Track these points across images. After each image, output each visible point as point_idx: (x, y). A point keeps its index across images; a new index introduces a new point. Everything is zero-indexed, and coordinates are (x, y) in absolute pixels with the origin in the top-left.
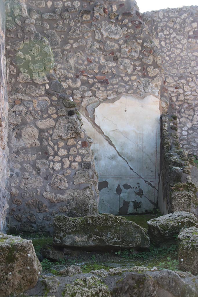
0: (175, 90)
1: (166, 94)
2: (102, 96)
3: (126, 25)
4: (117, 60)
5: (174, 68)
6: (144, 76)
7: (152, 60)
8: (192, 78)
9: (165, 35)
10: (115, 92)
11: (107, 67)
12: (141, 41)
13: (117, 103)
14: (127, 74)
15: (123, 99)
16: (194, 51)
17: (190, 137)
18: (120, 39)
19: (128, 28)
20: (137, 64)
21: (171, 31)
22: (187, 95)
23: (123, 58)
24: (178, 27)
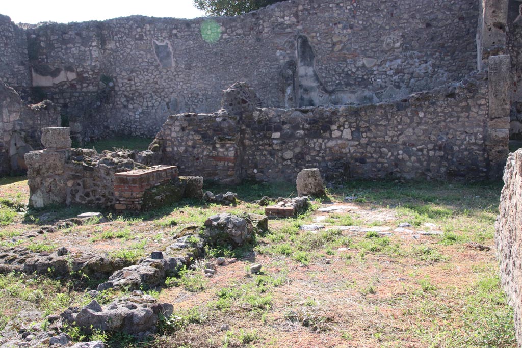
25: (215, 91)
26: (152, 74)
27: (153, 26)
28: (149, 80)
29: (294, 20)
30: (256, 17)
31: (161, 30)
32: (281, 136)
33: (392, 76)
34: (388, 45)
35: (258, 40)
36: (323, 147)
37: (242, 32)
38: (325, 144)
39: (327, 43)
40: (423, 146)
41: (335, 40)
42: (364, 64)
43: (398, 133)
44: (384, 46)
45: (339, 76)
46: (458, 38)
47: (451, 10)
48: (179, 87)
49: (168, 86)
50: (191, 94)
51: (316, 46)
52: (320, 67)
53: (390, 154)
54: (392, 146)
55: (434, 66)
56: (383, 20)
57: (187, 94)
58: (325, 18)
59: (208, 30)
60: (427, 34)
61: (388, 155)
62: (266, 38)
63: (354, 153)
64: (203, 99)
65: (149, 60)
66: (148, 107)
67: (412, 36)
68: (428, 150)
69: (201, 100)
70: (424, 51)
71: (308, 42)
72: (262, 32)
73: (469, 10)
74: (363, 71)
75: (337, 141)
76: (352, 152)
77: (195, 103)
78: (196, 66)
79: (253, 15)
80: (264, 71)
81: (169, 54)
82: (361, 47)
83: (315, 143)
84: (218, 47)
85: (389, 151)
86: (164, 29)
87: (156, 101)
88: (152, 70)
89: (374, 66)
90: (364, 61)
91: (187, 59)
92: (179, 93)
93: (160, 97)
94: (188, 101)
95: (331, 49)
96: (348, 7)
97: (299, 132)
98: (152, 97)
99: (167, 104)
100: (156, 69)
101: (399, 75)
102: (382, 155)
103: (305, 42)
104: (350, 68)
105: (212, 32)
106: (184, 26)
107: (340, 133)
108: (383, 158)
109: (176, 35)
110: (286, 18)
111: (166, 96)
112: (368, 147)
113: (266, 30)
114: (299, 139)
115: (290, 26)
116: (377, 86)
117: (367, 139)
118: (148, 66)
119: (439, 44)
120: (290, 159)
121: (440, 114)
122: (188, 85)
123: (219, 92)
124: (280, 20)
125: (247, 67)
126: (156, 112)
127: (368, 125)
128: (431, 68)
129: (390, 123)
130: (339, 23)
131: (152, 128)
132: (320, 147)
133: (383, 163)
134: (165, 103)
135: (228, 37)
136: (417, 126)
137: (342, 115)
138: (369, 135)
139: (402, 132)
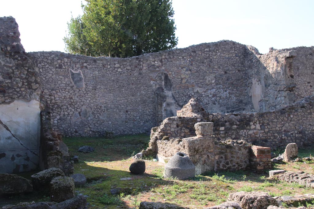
0: (49, 97)
1: (43, 99)
2: (1, 100)
3: (17, 59)
4: (11, 78)
5: (48, 84)
6: (29, 88)
7: (34, 79)
8: (59, 90)
9: (42, 66)
10: (10, 97)
11: (4, 82)
12: (27, 68)
13: (12, 104)
14: (18, 87)
15: (16, 102)
16: (60, 75)
17: (59, 124)
18: (13, 66)
19: (18, 60)
20: (25, 81)
21: (46, 64)
22: (57, 100)
23: (15, 77)
24: (50, 62)
25: (113, 104)
26: (69, 92)
27: (70, 60)
28: (66, 96)
29: (160, 64)
30: (139, 60)
31: (75, 63)
32: (225, 129)
33: (211, 98)
34: (209, 81)
35: (140, 74)
36: (246, 134)
37: (130, 68)
38: (248, 132)
39: (178, 78)
40: (293, 132)
41: (183, 77)
42: (197, 90)
43: (282, 125)
44: (207, 81)
45: (185, 97)
46: (239, 80)
47: (234, 66)
48: (88, 101)
49: (80, 101)
50: (96, 106)
51: (172, 79)
52: (175, 91)
53: (279, 136)
54: (279, 132)
55: (229, 93)
56: (206, 68)
57: (93, 106)
58: (177, 64)
59: (108, 65)
60: (225, 77)
61: (278, 137)
62: (145, 73)
63: (262, 137)
64: (104, 109)
65: (66, 82)
66: (64, 115)
67: (219, 78)
68: (295, 134)
69: (103, 110)
70: (225, 86)
71: (168, 77)
72: (142, 69)
73: (241, 67)
74: (197, 94)
75: (253, 131)
76: (261, 136)
77: (99, 112)
78: (99, 88)
79: (137, 58)
80: (144, 93)
81: (81, 79)
82: (195, 81)
83: (242, 132)
84: (115, 76)
85: (278, 135)
86: (77, 62)
87: (71, 111)
88: (69, 89)
89: (202, 92)
90: (197, 89)
91: (93, 83)
92: (88, 105)
93: (74, 108)
94: (94, 111)
95: (180, 82)
96: (189, 60)
97: (234, 126)
98: (67, 108)
99: (79, 113)
100: (71, 89)
101: (215, 97)
102: (275, 137)
103: (166, 77)
104: (191, 92)
105: (111, 67)
106: (92, 62)
107: (255, 126)
108: (275, 138)
109: (86, 67)
110: (156, 62)
111: (78, 107)
112: (269, 133)
113: (144, 68)
114: (234, 130)
115: (158, 67)
116: (205, 103)
117: (268, 129)
118: (66, 86)
119: (231, 82)
122: (94, 100)
123: (116, 105)
124: (153, 63)
125: (133, 90)
126: (71, 118)
127: (268, 122)
128: (228, 94)
129: (279, 120)
130: (184, 67)
131: (67, 130)
132: (245, 134)
133: (275, 142)
134: (77, 112)
135: (121, 70)
136: (290, 122)
137: (256, 117)
138: (268, 127)
139: (284, 125)
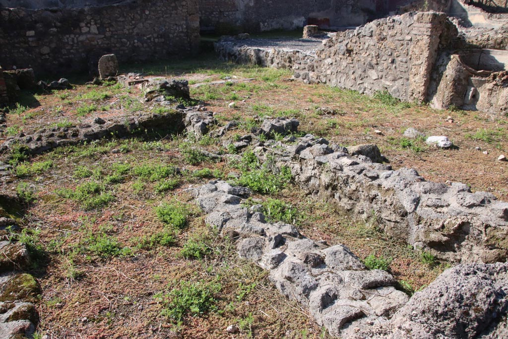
32: (35, 34)
36: (76, 41)
38: (77, 38)
40: (150, 35)
43: (133, 27)
53: (128, 43)
54: (129, 37)
61: (127, 44)
63: (101, 44)
68: (154, 38)
75: (86, 36)
76: (100, 43)
83: (68, 38)
85: (128, 41)
97: (52, 29)
102: (123, 44)
107: (88, 29)
108: (124, 46)
112: (112, 39)
114: (53, 35)
117: (110, 33)
120: (48, 54)
121: (159, 12)
127: (110, 21)
129: (127, 19)
132: (73, 41)
133: (124, 51)
136: (145, 21)
137: (88, 14)
138: (111, 29)
139: (135, 26)
